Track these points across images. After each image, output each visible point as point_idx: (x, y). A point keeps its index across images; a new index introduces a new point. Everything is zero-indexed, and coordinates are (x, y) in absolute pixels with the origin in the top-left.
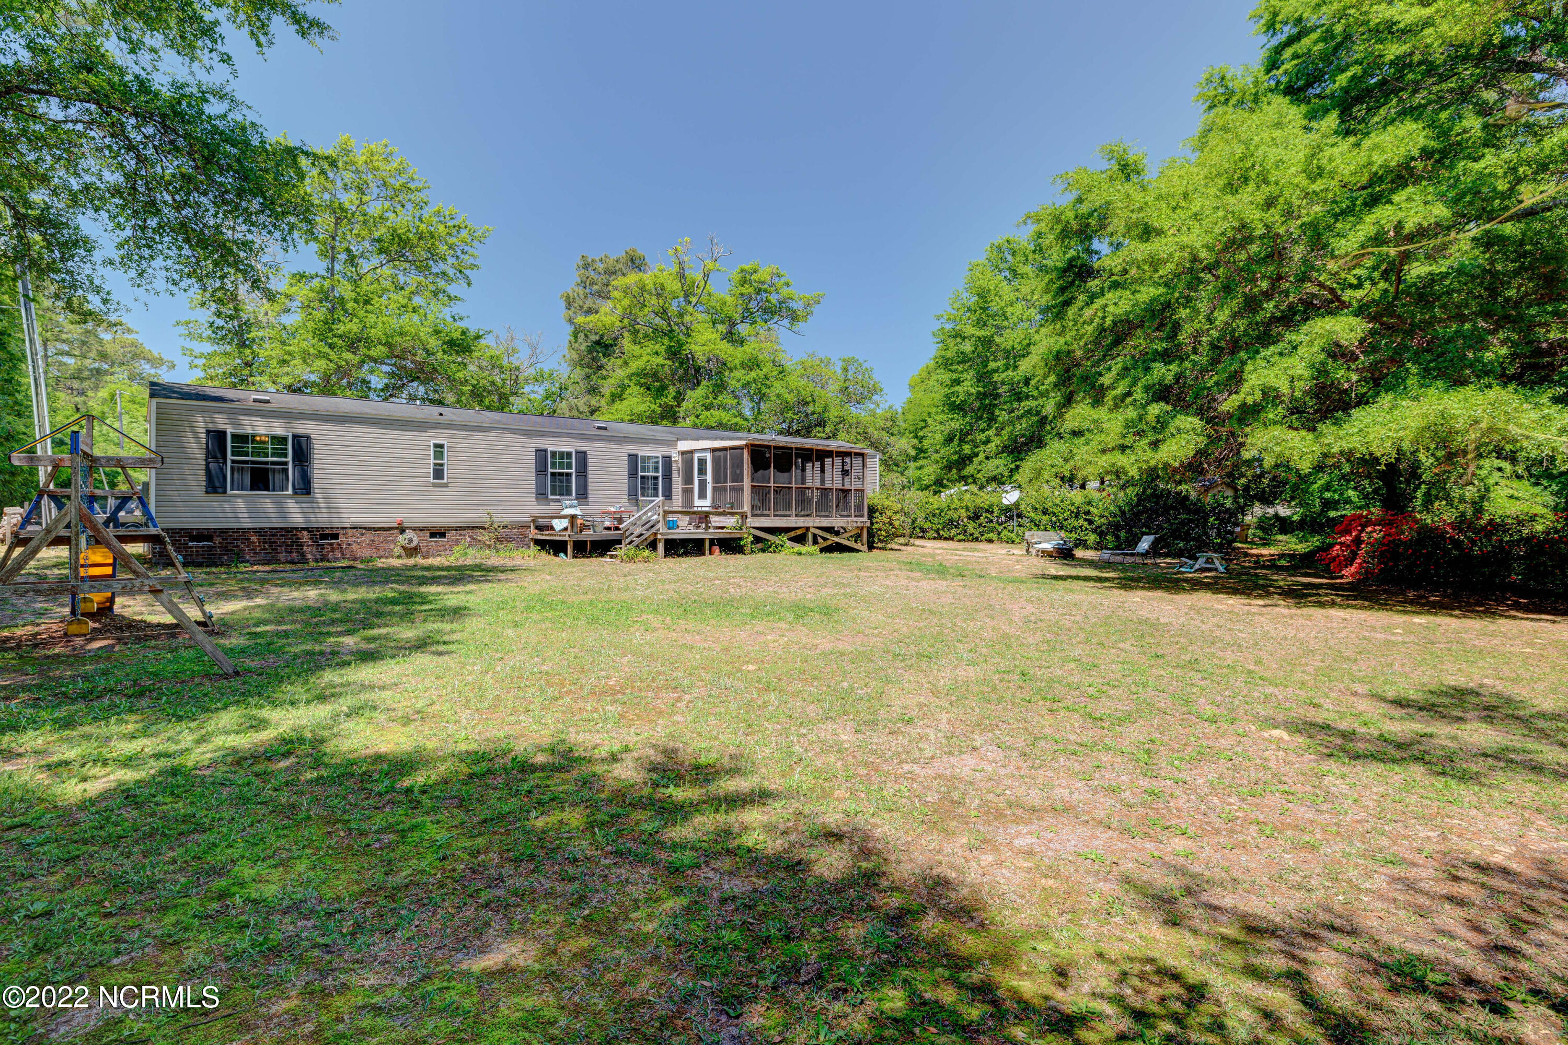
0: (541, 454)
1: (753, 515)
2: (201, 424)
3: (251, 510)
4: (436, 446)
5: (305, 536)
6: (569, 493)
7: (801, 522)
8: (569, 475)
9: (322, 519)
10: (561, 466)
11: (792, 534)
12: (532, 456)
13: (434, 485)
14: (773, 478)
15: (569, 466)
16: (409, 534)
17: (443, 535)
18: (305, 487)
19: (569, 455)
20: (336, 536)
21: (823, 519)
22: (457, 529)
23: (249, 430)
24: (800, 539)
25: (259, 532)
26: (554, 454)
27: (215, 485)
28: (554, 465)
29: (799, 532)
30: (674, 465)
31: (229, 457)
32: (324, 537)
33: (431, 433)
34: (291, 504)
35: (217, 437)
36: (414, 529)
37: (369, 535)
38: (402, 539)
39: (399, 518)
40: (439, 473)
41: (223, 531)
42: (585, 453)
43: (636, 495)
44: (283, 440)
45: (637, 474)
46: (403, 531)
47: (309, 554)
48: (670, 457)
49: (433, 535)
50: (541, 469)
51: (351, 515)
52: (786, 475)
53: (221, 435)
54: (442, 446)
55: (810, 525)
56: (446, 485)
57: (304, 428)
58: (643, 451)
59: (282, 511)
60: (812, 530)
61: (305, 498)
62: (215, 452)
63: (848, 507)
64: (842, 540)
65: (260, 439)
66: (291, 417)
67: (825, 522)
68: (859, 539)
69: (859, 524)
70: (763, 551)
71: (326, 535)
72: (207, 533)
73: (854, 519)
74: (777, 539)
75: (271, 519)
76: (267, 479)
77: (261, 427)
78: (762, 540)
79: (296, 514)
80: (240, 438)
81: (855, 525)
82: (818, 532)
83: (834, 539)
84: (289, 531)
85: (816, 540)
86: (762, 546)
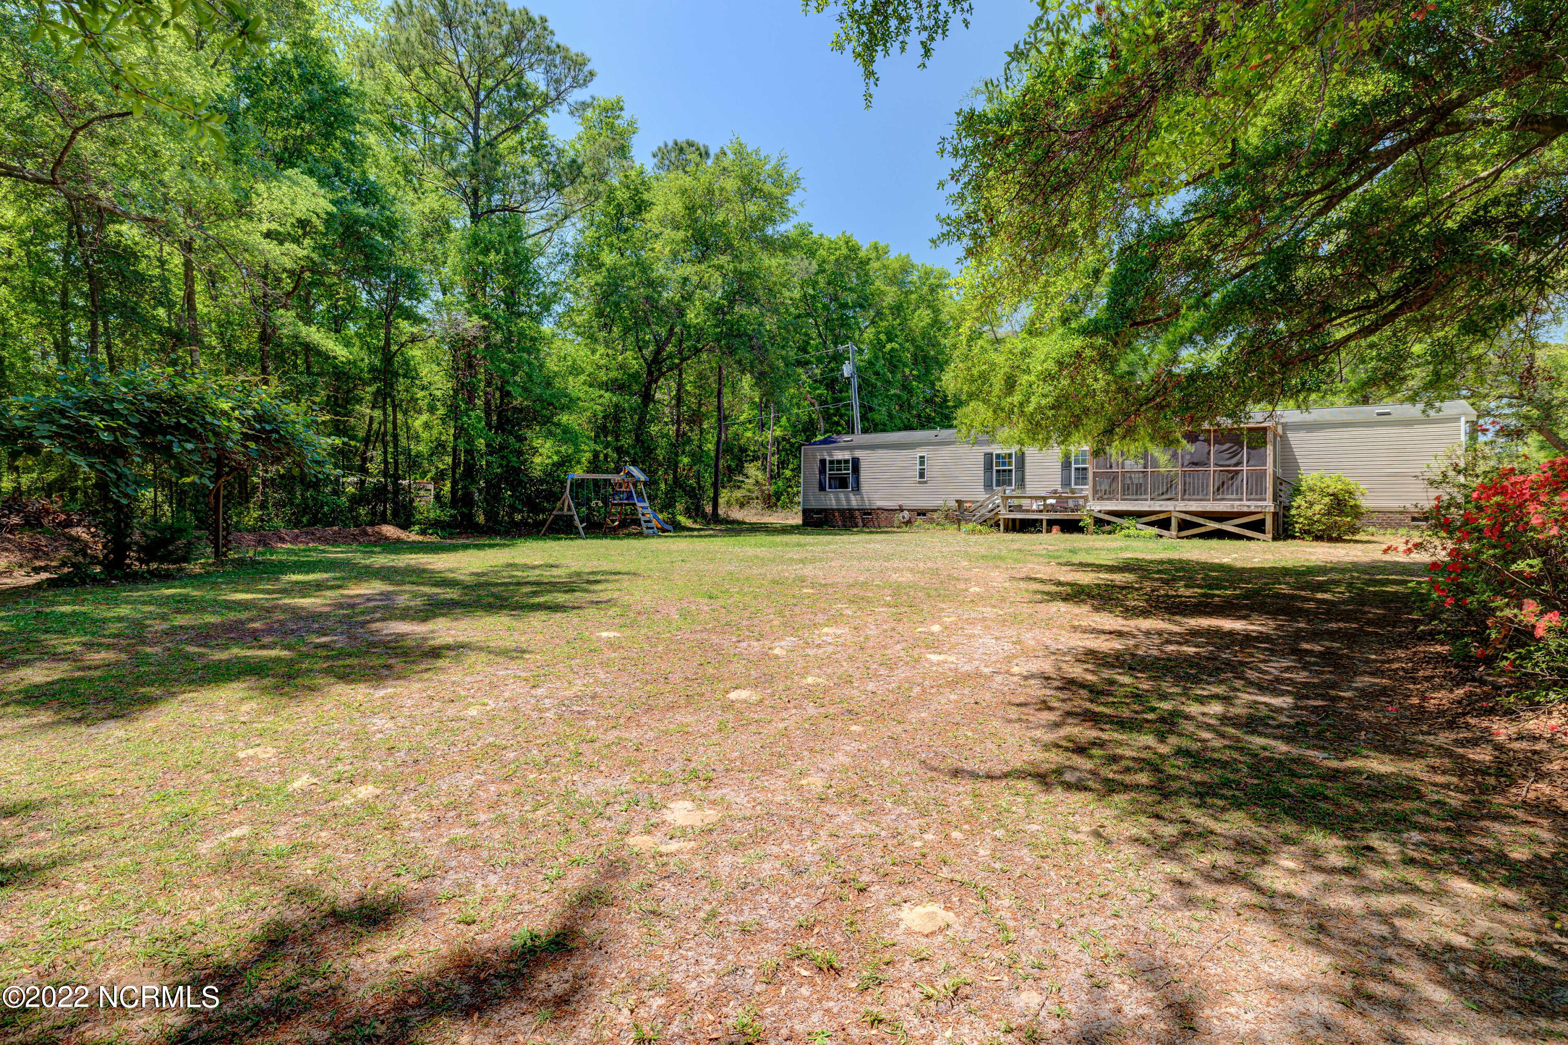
0: (988, 457)
1: (1097, 499)
2: (819, 457)
3: (838, 499)
4: (921, 458)
5: (858, 513)
8: (1010, 471)
9: (865, 504)
10: (1004, 464)
11: (1151, 518)
12: (981, 459)
13: (920, 483)
16: (906, 512)
17: (924, 515)
18: (857, 488)
19: (1010, 456)
20: (871, 514)
21: (1192, 503)
22: (931, 511)
23: (834, 458)
25: (839, 511)
26: (998, 456)
27: (822, 488)
28: (998, 464)
29: (1162, 516)
31: (828, 472)
32: (866, 514)
33: (918, 450)
34: (852, 497)
35: (823, 462)
36: (908, 510)
37: (886, 513)
38: (900, 516)
39: (900, 503)
40: (922, 475)
41: (825, 510)
42: (1022, 454)
43: (1070, 484)
44: (846, 461)
45: (1070, 466)
46: (902, 510)
47: (859, 521)
49: (918, 514)
50: (988, 467)
51: (879, 503)
53: (825, 461)
54: (924, 457)
55: (1170, 509)
56: (926, 482)
57: (858, 454)
59: (848, 499)
60: (1174, 514)
61: (857, 493)
62: (822, 470)
63: (1239, 491)
64: (1228, 527)
65: (839, 462)
66: (851, 448)
67: (1194, 506)
68: (1258, 526)
69: (1253, 509)
70: (1110, 533)
71: (867, 512)
72: (820, 511)
73: (1245, 502)
74: (1125, 522)
75: (844, 505)
76: (842, 483)
77: (839, 455)
78: (1109, 523)
79: (854, 502)
80: (832, 462)
81: (1245, 509)
82: (1183, 516)
83: (1213, 525)
84: (851, 510)
85: (1184, 525)
86: (1107, 528)
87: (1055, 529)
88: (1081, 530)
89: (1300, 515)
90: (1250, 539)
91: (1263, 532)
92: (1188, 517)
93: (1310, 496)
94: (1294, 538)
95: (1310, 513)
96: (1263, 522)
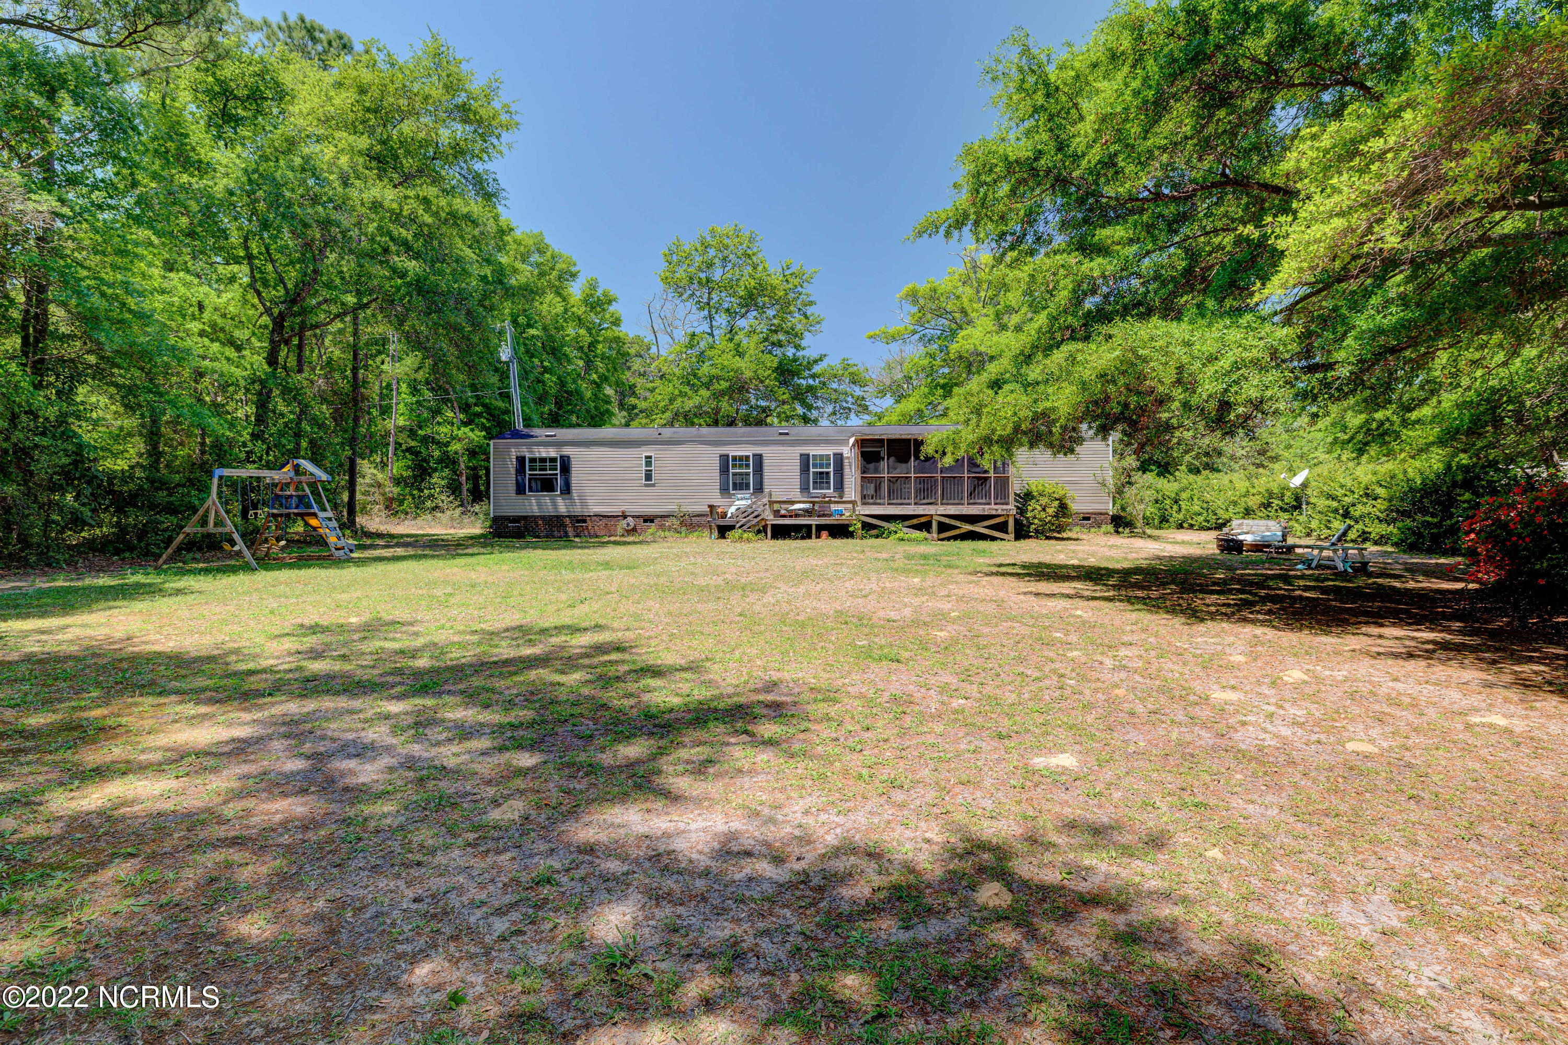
0: (724, 458)
1: (864, 504)
2: (514, 453)
3: (539, 504)
4: (647, 457)
5: (568, 521)
6: (748, 487)
7: (920, 510)
8: (748, 474)
9: (578, 510)
11: (915, 521)
12: (717, 461)
13: (646, 485)
14: (885, 469)
15: (748, 466)
16: (630, 519)
17: (652, 521)
18: (567, 490)
19: (747, 457)
20: (585, 521)
21: (949, 507)
22: (662, 517)
23: (537, 455)
24: (925, 526)
25: (543, 518)
26: (734, 458)
27: (520, 490)
28: (734, 467)
29: (923, 520)
30: (846, 461)
31: (528, 472)
32: (578, 521)
33: (643, 448)
34: (560, 501)
35: (521, 460)
36: (633, 517)
37: (605, 520)
38: (623, 523)
39: (623, 508)
40: (648, 477)
41: (525, 518)
42: (761, 456)
43: (808, 488)
44: (553, 460)
45: (808, 470)
46: (625, 517)
47: (570, 531)
48: (841, 455)
49: (645, 521)
50: (724, 469)
51: (595, 508)
52: (904, 465)
53: (524, 458)
54: (650, 457)
55: (933, 512)
56: (653, 485)
57: (568, 451)
58: (813, 451)
59: (555, 505)
60: (935, 518)
61: (566, 496)
62: (520, 469)
63: (987, 495)
64: (979, 528)
65: (543, 460)
66: (560, 444)
67: (952, 510)
68: (1002, 527)
69: (999, 512)
70: (877, 537)
71: (580, 520)
72: (516, 519)
73: (993, 506)
74: (892, 526)
75: (549, 510)
76: (547, 485)
77: (544, 452)
78: (874, 527)
79: (562, 507)
80: (533, 460)
81: (994, 513)
82: (943, 519)
83: (967, 527)
84: (559, 518)
85: (943, 527)
86: (874, 532)
87: (824, 534)
88: (851, 535)
89: (1035, 518)
90: (993, 539)
91: (1007, 532)
92: (947, 521)
93: (1044, 501)
94: (1030, 537)
95: (1043, 515)
96: (1006, 523)
